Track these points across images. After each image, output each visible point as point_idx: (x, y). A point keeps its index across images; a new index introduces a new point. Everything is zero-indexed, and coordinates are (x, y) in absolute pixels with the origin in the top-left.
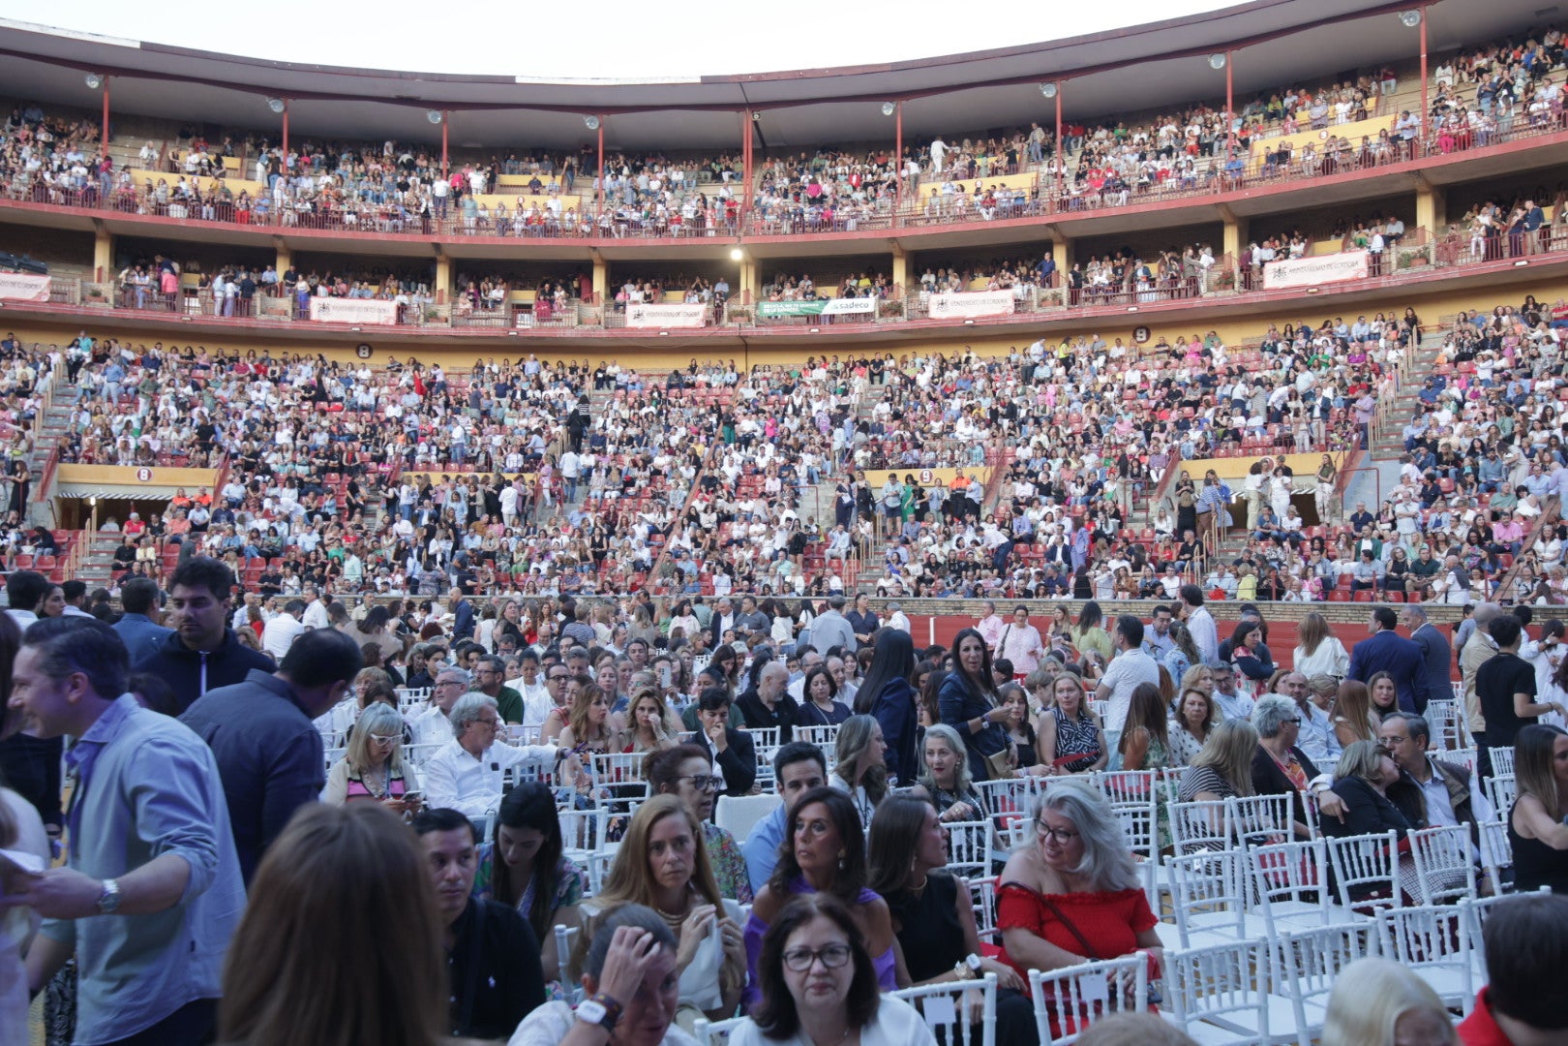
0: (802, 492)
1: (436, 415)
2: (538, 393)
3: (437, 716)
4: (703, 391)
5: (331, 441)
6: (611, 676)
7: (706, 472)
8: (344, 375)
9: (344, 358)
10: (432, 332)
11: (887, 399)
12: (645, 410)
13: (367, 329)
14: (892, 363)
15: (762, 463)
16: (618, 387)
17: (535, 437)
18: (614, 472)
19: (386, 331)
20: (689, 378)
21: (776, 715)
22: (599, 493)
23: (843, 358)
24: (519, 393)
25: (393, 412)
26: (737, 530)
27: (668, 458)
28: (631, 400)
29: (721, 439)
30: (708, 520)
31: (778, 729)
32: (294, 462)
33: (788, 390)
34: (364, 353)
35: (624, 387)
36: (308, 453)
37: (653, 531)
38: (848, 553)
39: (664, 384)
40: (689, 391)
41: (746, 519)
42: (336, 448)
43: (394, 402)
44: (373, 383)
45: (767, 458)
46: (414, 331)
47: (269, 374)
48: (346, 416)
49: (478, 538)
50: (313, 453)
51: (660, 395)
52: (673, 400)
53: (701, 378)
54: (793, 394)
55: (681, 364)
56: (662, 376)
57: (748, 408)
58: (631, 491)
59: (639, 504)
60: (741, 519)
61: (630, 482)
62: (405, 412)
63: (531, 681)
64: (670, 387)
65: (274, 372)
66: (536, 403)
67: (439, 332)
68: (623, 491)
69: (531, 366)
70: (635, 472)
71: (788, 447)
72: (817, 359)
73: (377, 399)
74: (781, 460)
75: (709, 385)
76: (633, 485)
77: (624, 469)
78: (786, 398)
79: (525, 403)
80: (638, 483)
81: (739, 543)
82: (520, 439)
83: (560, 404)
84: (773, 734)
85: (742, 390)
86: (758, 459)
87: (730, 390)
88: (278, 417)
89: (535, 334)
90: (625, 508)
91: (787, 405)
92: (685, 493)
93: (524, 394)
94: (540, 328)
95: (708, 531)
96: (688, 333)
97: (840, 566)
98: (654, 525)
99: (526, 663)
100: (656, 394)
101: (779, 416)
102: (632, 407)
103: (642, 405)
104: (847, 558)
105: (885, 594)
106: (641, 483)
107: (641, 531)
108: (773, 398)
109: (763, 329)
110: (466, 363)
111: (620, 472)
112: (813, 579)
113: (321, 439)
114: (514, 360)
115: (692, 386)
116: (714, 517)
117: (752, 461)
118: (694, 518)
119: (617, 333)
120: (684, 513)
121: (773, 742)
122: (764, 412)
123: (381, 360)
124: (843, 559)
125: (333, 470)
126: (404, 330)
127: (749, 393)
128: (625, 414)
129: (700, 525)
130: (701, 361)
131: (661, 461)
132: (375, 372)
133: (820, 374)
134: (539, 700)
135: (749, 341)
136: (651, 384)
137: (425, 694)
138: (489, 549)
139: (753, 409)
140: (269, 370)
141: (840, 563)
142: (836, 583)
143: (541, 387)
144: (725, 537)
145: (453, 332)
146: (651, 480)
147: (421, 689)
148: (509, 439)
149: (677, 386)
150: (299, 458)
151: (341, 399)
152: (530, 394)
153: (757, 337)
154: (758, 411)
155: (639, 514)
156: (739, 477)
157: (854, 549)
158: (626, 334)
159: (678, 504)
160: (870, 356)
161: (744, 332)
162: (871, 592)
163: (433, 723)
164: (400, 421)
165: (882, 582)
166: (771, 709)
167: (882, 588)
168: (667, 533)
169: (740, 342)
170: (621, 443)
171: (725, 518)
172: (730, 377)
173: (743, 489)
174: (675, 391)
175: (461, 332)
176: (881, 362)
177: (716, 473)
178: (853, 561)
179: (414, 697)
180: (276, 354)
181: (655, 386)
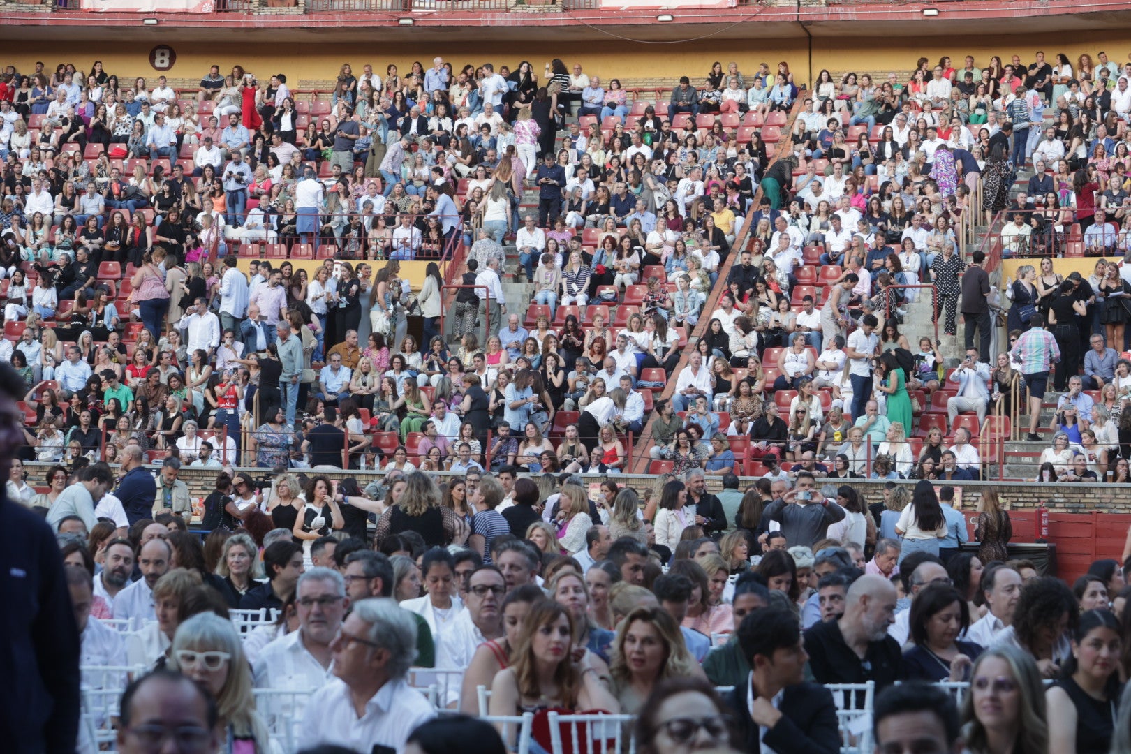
0: (909, 294)
1: (276, 163)
2: (447, 124)
3: (294, 649)
4: (734, 117)
5: (108, 207)
6: (576, 590)
7: (738, 259)
8: (128, 98)
9: (126, 69)
10: (271, 23)
11: (1058, 134)
12: (631, 151)
13: (167, 22)
14: (1066, 72)
15: (836, 243)
16: (585, 112)
17: (443, 198)
18: (575, 256)
19: (199, 23)
20: (709, 96)
21: (868, 666)
22: (552, 296)
23: (985, 60)
24: (414, 123)
25: (205, 157)
26: (792, 362)
27: (671, 235)
28: (606, 133)
29: (765, 201)
30: (743, 343)
31: (869, 686)
32: (52, 244)
33: (883, 119)
34: (162, 61)
35: (595, 112)
36: (72, 229)
37: (646, 361)
38: (990, 405)
39: (665, 104)
40: (709, 119)
41: (808, 342)
42: (117, 220)
43: (209, 142)
44: (175, 109)
45: (845, 236)
46: (243, 21)
47: (15, 101)
48: (131, 166)
49: (345, 372)
50: (79, 228)
51: (658, 124)
52: (682, 134)
53: (731, 95)
54: (893, 124)
55: (698, 70)
56: (661, 91)
57: (812, 146)
58: (607, 292)
59: (622, 315)
60: (800, 341)
61: (605, 277)
62: (228, 158)
63: (442, 602)
64: (675, 110)
65: (23, 97)
66: (444, 141)
67: (283, 22)
68: (592, 292)
69: (435, 76)
70: (612, 260)
71: (884, 217)
72: (933, 63)
73: (180, 136)
74: (871, 240)
75: (744, 107)
76: (611, 282)
77: (596, 255)
78: (881, 130)
79: (422, 139)
80: (618, 278)
81: (795, 385)
82: (414, 203)
83: (485, 141)
84: (861, 695)
85: (802, 116)
86: (830, 236)
87: (781, 117)
88: (28, 169)
89: (443, 21)
90: (598, 322)
91: (882, 142)
92: (703, 296)
93: (423, 127)
94: (453, 11)
95: (742, 363)
96: (708, 18)
97: (976, 426)
98: (646, 353)
99: (434, 569)
100: (650, 124)
101: (868, 162)
102: (608, 146)
103: (626, 142)
104: (988, 412)
105: (1054, 477)
106: (625, 278)
107: (626, 361)
108: (858, 130)
109: (840, 10)
110: (325, 73)
111: (587, 258)
112: (924, 449)
113: (92, 205)
114: (404, 67)
115: (715, 108)
116: (753, 338)
117: (819, 241)
118: (716, 340)
119: (582, 18)
120: (700, 330)
121: (860, 705)
122: (841, 154)
123: (192, 72)
124: (981, 416)
125: (111, 256)
126: (227, 21)
127: (815, 122)
128: (599, 158)
129: (727, 354)
130: (727, 64)
131: (658, 238)
132: (179, 92)
133: (941, 88)
134: (456, 631)
135: (815, 31)
136: (642, 106)
137: (268, 617)
138: (363, 391)
139: (821, 149)
140: (17, 93)
141: (974, 421)
142: (967, 456)
143: (452, 113)
144: (771, 374)
145: (306, 21)
146: (641, 274)
147: (262, 612)
148: (398, 201)
149: (689, 109)
150: (59, 237)
151: (124, 139)
152: (433, 123)
153: (828, 24)
154: (833, 153)
155: (624, 332)
156: (796, 268)
157: (998, 396)
158: (600, 19)
159: (690, 316)
160: (1027, 58)
161: (805, 15)
162: (1029, 473)
163: (289, 662)
164: (217, 173)
165: (1049, 456)
166: (861, 656)
167: (1049, 467)
168: (670, 366)
169: (800, 32)
170: (590, 210)
171: (775, 338)
172: (782, 93)
173: (805, 290)
174: (684, 118)
175: (320, 21)
176: (1047, 69)
177: (756, 261)
178: (999, 419)
179: (249, 623)
180: (27, 68)
181: (650, 110)
